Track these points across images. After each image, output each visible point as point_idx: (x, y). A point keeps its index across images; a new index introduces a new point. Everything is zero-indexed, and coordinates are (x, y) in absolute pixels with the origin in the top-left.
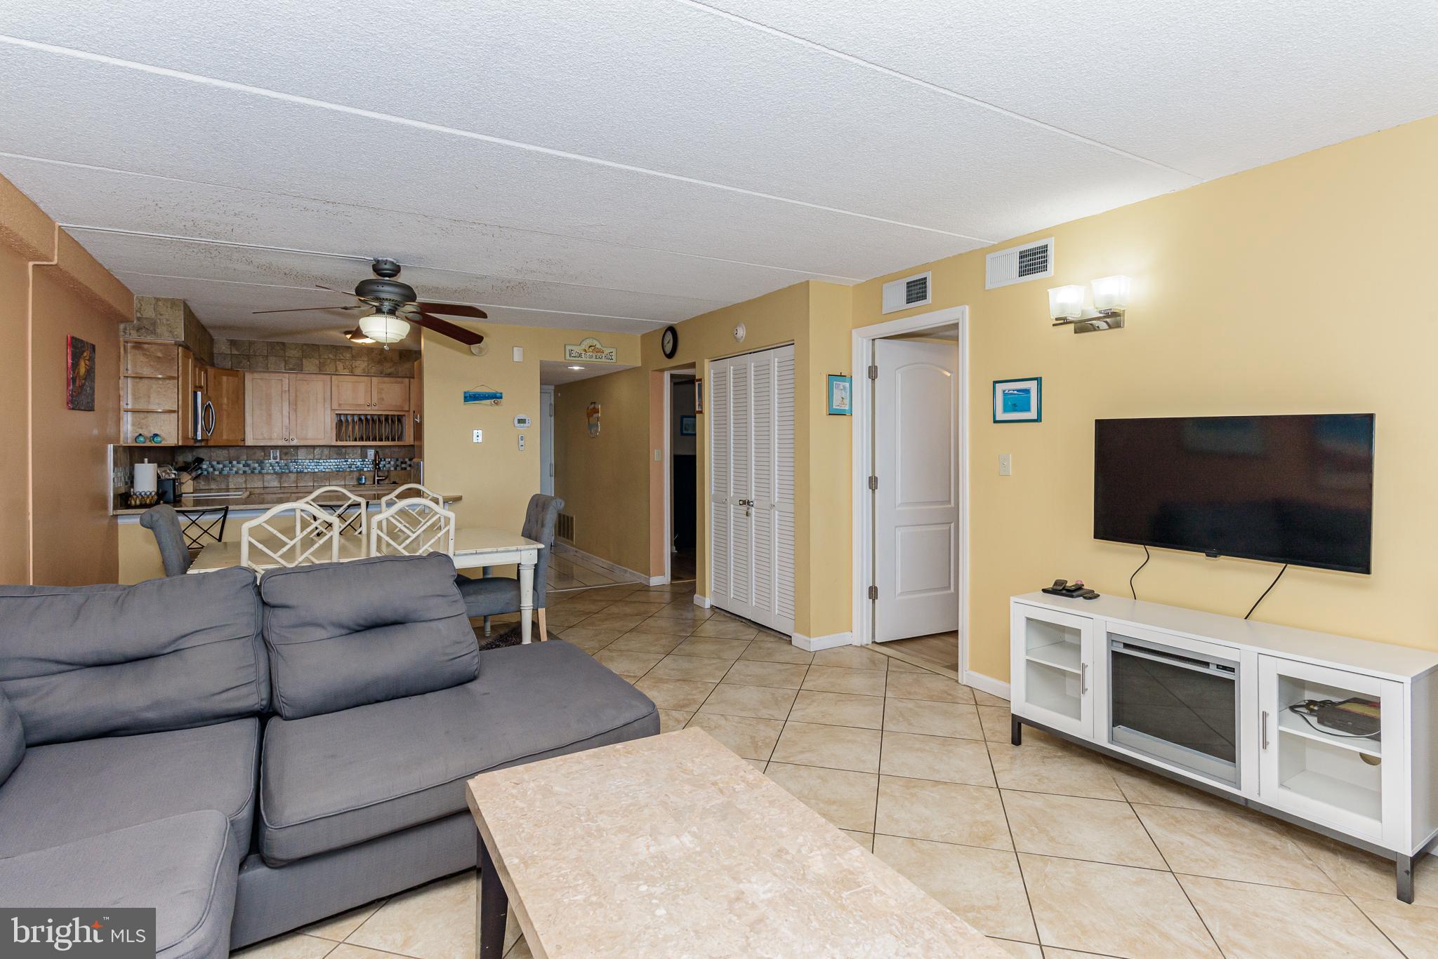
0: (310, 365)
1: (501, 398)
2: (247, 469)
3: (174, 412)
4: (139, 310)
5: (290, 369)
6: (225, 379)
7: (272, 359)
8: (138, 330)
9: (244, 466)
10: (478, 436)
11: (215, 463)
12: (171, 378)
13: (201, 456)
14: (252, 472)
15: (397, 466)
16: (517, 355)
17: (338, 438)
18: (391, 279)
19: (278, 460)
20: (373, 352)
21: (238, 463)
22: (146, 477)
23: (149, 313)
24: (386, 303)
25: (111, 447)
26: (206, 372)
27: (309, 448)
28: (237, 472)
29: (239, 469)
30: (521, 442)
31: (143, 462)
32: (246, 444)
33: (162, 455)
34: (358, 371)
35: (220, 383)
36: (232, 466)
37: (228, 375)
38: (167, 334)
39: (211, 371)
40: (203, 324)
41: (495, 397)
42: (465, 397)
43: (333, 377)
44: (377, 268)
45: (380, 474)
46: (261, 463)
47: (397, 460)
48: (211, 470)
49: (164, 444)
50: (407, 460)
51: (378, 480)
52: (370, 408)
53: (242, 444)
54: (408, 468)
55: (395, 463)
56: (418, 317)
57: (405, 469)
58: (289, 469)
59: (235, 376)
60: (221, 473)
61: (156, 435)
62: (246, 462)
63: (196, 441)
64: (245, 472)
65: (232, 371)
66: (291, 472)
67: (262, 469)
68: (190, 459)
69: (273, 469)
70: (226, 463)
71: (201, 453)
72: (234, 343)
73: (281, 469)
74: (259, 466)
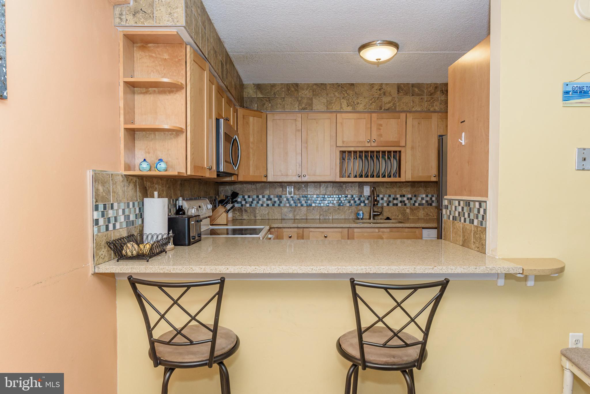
0: (319, 104)
2: (269, 202)
3: (182, 131)
5: (304, 109)
6: (251, 119)
7: (289, 100)
9: (267, 200)
11: (246, 197)
13: (237, 191)
14: (273, 205)
15: (390, 202)
17: (342, 176)
19: (292, 195)
20: (373, 87)
21: (263, 197)
25: (89, 174)
26: (236, 109)
27: (316, 184)
28: (262, 205)
29: (264, 202)
31: (153, 197)
32: (268, 180)
34: (360, 108)
35: (248, 123)
37: (254, 115)
39: (241, 111)
43: (338, 115)
45: (376, 210)
46: (280, 197)
47: (390, 196)
48: (244, 203)
49: (172, 172)
50: (398, 196)
51: (374, 216)
52: (369, 145)
53: (264, 180)
54: (400, 205)
55: (388, 199)
57: (397, 205)
58: (300, 202)
59: (261, 117)
60: (251, 205)
61: (161, 160)
62: (269, 196)
63: (219, 174)
64: (268, 205)
65: (259, 112)
66: (302, 205)
67: (281, 202)
68: (229, 194)
69: (289, 203)
70: (255, 197)
71: (237, 188)
72: (259, 87)
73: (294, 203)
74: (279, 200)
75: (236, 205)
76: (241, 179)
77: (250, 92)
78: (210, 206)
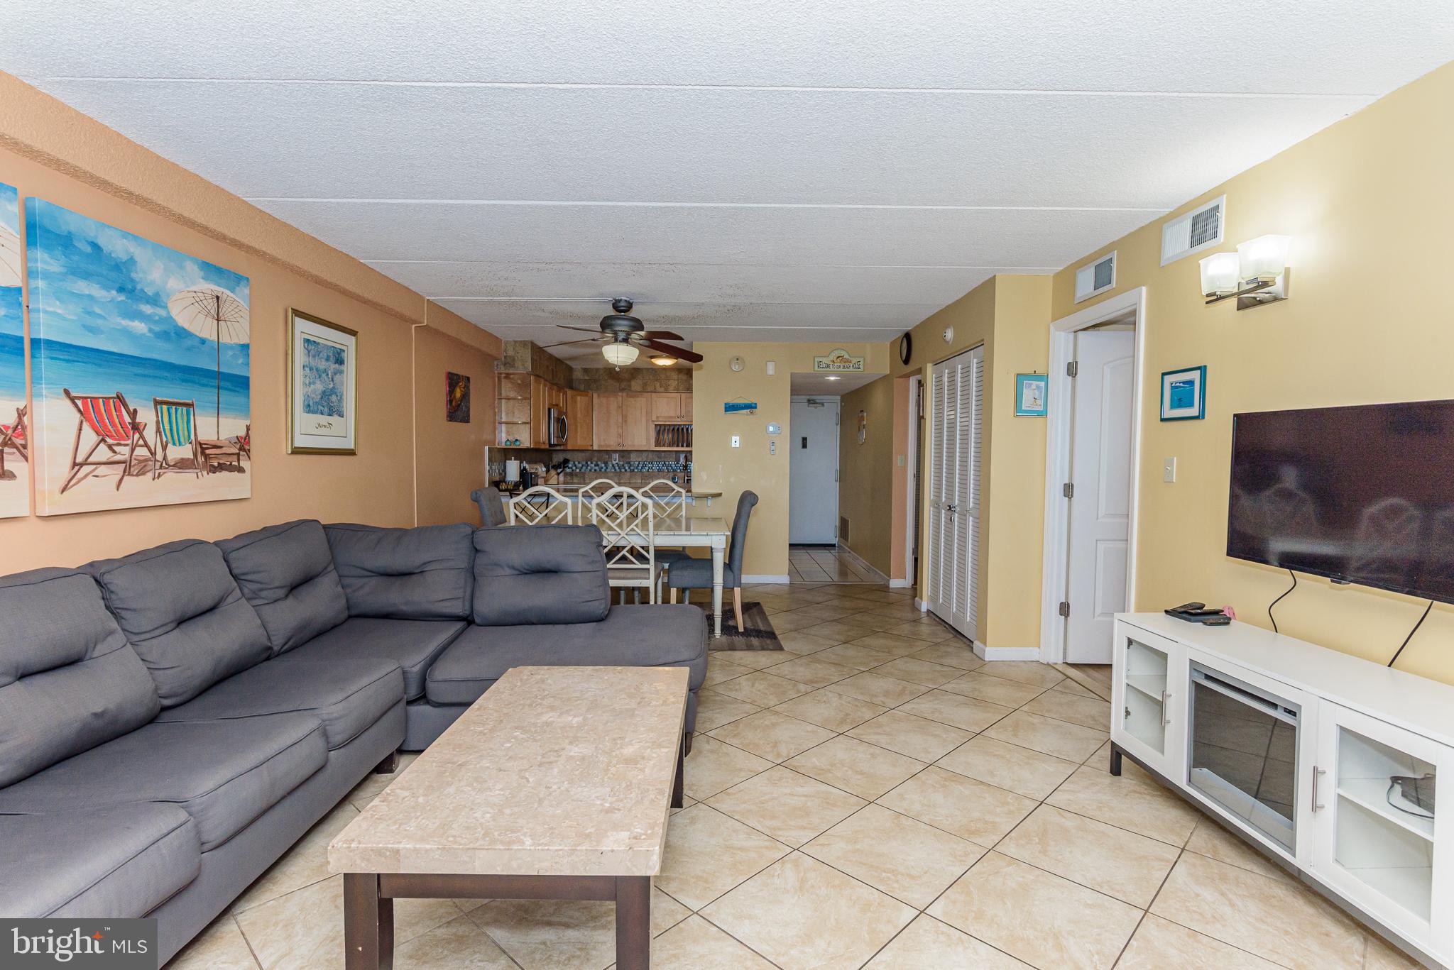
0: (636, 385)
1: (756, 408)
2: (597, 468)
3: (528, 423)
4: (505, 351)
5: (624, 390)
6: (579, 398)
8: (505, 364)
9: (595, 466)
10: (735, 441)
11: (576, 463)
12: (525, 399)
13: (568, 458)
14: (600, 470)
16: (771, 369)
17: (658, 443)
18: (626, 314)
19: (617, 461)
21: (592, 463)
22: (513, 470)
23: (510, 353)
24: (620, 334)
25: (486, 448)
26: (565, 393)
27: (638, 453)
28: (590, 470)
29: (592, 468)
30: (773, 448)
31: (510, 460)
32: (594, 449)
33: (520, 454)
34: (671, 389)
35: (576, 402)
36: (588, 465)
37: (581, 395)
38: (521, 367)
39: (569, 392)
40: (557, 356)
41: (751, 407)
42: (726, 408)
43: (653, 394)
44: (616, 306)
46: (606, 464)
48: (574, 468)
49: (522, 446)
52: (679, 420)
53: (591, 448)
56: (646, 343)
58: (625, 468)
59: (587, 396)
60: (580, 470)
61: (517, 440)
62: (597, 462)
63: (550, 445)
64: (595, 470)
65: (584, 392)
66: (626, 470)
67: (607, 468)
68: (562, 460)
69: (614, 468)
70: (584, 463)
71: (568, 456)
72: (586, 370)
73: (619, 468)
74: (605, 466)
75: (568, 470)
76: (569, 448)
77: (578, 375)
78: (544, 469)
